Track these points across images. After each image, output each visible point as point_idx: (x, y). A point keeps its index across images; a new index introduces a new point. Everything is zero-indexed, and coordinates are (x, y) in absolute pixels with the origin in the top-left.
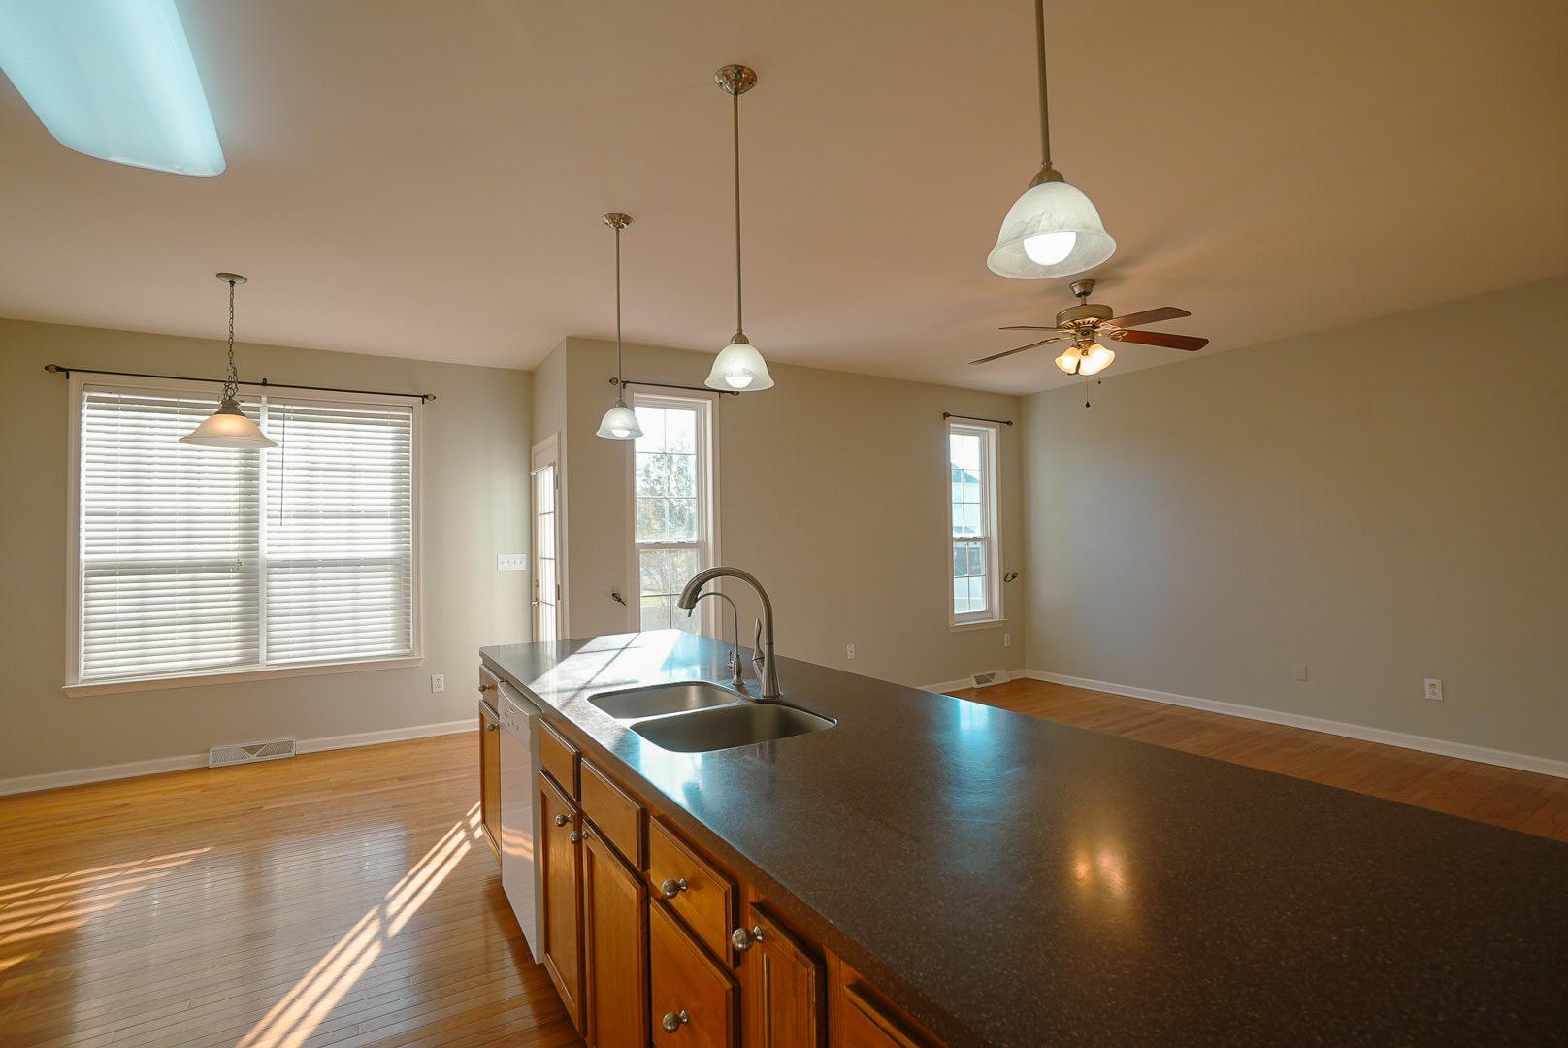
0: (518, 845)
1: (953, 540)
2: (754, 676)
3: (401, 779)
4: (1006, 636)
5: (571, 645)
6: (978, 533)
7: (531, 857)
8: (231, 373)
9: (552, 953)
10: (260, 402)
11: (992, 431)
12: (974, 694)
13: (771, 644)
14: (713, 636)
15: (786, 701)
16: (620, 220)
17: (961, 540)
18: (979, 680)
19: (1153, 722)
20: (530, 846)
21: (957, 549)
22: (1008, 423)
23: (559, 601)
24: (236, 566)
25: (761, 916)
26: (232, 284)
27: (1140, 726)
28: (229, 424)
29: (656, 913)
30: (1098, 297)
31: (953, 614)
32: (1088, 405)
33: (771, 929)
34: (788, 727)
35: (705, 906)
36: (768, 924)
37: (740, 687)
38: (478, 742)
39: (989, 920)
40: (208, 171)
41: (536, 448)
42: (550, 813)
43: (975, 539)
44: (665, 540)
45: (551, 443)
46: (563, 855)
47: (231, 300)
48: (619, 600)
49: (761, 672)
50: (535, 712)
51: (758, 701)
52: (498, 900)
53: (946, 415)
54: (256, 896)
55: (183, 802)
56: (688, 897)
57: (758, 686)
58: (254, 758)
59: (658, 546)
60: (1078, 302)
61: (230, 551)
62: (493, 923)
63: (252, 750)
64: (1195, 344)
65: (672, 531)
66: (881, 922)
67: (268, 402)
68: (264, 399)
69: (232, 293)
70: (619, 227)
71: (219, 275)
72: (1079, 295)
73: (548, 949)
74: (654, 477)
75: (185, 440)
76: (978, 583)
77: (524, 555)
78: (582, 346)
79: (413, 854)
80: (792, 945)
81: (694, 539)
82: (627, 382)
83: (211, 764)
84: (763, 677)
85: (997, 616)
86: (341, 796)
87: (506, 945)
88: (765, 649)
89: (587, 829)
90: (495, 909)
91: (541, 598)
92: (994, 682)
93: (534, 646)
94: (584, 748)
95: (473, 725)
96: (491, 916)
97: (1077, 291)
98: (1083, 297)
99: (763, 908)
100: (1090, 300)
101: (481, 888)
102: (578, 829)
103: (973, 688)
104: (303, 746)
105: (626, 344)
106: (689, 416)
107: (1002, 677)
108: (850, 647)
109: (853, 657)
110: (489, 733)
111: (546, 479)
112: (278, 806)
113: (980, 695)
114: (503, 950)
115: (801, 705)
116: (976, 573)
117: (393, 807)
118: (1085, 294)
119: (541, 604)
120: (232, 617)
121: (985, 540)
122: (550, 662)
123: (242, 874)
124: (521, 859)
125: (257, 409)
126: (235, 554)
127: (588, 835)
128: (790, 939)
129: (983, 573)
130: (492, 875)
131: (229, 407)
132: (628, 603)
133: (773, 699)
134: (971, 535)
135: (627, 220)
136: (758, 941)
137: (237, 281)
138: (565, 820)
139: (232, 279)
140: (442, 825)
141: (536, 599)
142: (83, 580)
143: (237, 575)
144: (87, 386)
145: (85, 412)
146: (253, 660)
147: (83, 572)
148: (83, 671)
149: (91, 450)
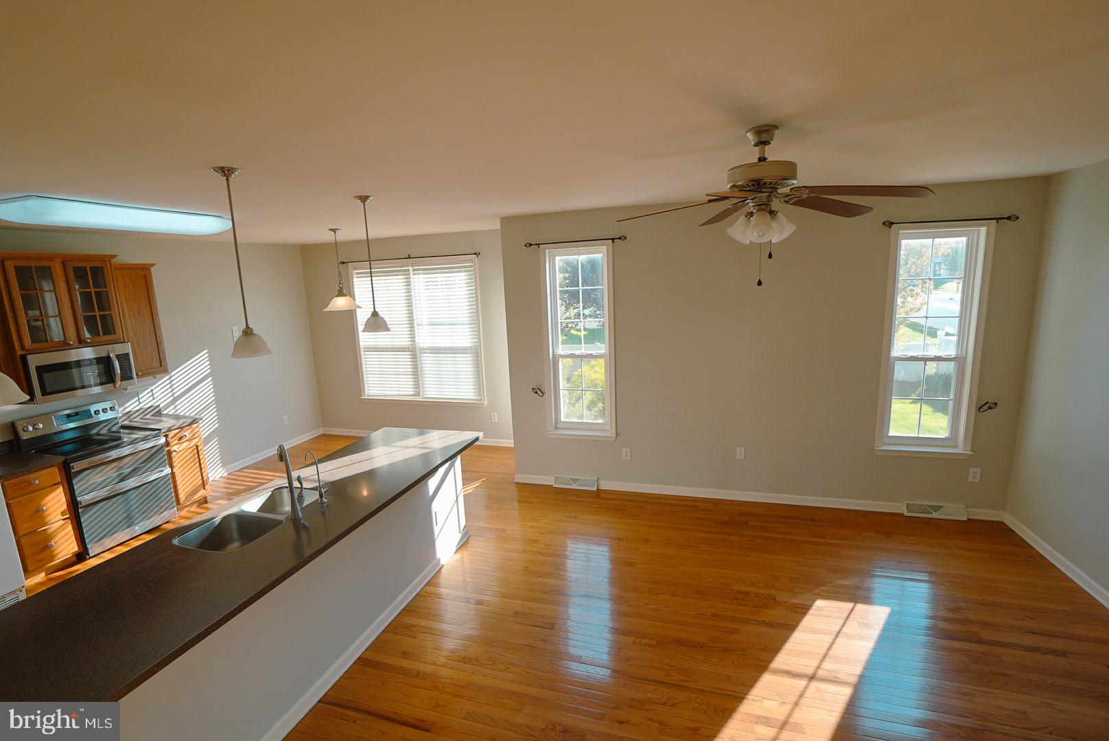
16: (364, 199)
24: (409, 349)
26: (335, 232)
32: (760, 283)
44: (578, 353)
59: (573, 356)
61: (408, 343)
68: (409, 265)
71: (330, 230)
72: (757, 145)
81: (603, 351)
82: (538, 244)
85: (961, 448)
92: (936, 515)
98: (761, 147)
103: (902, 514)
118: (764, 143)
121: (958, 360)
129: (952, 397)
137: (337, 231)
139: (334, 230)
142: (362, 353)
143: (410, 353)
144: (355, 268)
145: (355, 280)
146: (417, 394)
147: (362, 350)
148: (366, 392)
149: (359, 296)
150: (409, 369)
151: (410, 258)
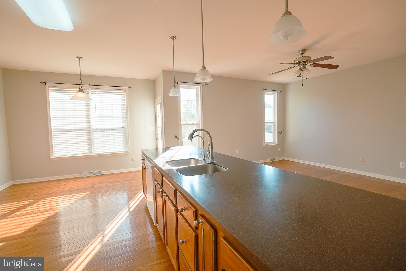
0: (150, 199)
1: (265, 123)
2: (208, 157)
3: (125, 181)
4: (279, 148)
5: (166, 149)
6: (272, 121)
7: (153, 201)
8: (81, 82)
9: (158, 223)
10: (89, 89)
11: (276, 94)
12: (269, 163)
13: (212, 149)
14: (201, 148)
15: (216, 164)
16: (174, 38)
17: (267, 123)
18: (271, 160)
19: (318, 172)
20: (153, 198)
21: (266, 126)
22: (281, 91)
23: (162, 138)
24: (86, 130)
25: (202, 218)
26: (80, 59)
27: (315, 173)
28: (81, 94)
29: (179, 215)
30: (307, 54)
31: (265, 143)
32: (303, 85)
33: (204, 221)
34: (216, 170)
35: (189, 214)
36: (203, 220)
37: (204, 160)
38: (142, 173)
39: (261, 222)
40: (70, 30)
41: (156, 100)
42: (157, 190)
43: (271, 123)
44: (188, 123)
45: (160, 99)
46: (159, 200)
47: (80, 64)
48: (177, 138)
49: (209, 156)
50: (153, 165)
51: (209, 164)
52: (147, 210)
53: (264, 89)
54: (95, 206)
55: (77, 185)
56: (186, 212)
57: (208, 160)
58: (92, 175)
59: (187, 124)
60: (301, 56)
61: (85, 126)
62: (146, 215)
63: (92, 173)
64: (335, 67)
65: (190, 121)
66: (231, 221)
67: (91, 89)
68: (90, 89)
69: (80, 62)
70: (173, 39)
71: (77, 57)
72: (301, 54)
73: (157, 222)
74: (188, 107)
75: (71, 99)
76: (271, 135)
77: (154, 127)
78: (166, 73)
79: (131, 198)
80: (208, 225)
81: (196, 123)
82: (178, 82)
83: (83, 176)
84: (210, 157)
85: (276, 143)
86: (112, 184)
87: (149, 221)
88: (210, 150)
89: (164, 194)
90: (147, 212)
91: (158, 138)
92: (275, 160)
93: (157, 149)
94: (164, 174)
95: (141, 169)
96: (146, 214)
97: (301, 53)
98: (302, 54)
99: (203, 216)
100: (304, 55)
101: (143, 207)
102: (162, 194)
103: (269, 162)
104: (103, 172)
105: (176, 72)
106: (195, 91)
107: (277, 159)
108: (237, 151)
109: (237, 153)
110: (144, 170)
111: (158, 107)
112: (98, 186)
113: (272, 164)
114: (148, 222)
115: (219, 165)
116: (271, 132)
117: (124, 187)
118: (303, 53)
119: (158, 139)
120: (85, 142)
121: (274, 123)
122: (160, 153)
123: (91, 201)
124: (151, 202)
125: (88, 91)
126: (86, 127)
127: (164, 196)
128: (208, 224)
129: (273, 132)
130: (145, 204)
131: (81, 91)
132: (179, 139)
133: (212, 163)
134: (270, 122)
135: (175, 37)
136: (201, 224)
137: (81, 59)
138: (159, 192)
139: (80, 58)
140: (137, 192)
141: (157, 138)
142: (52, 133)
143: (86, 132)
144: (50, 87)
145: (50, 93)
146: (91, 152)
147: (52, 131)
148: (54, 154)
149: (52, 102)
150: (86, 139)
151: (90, 85)
